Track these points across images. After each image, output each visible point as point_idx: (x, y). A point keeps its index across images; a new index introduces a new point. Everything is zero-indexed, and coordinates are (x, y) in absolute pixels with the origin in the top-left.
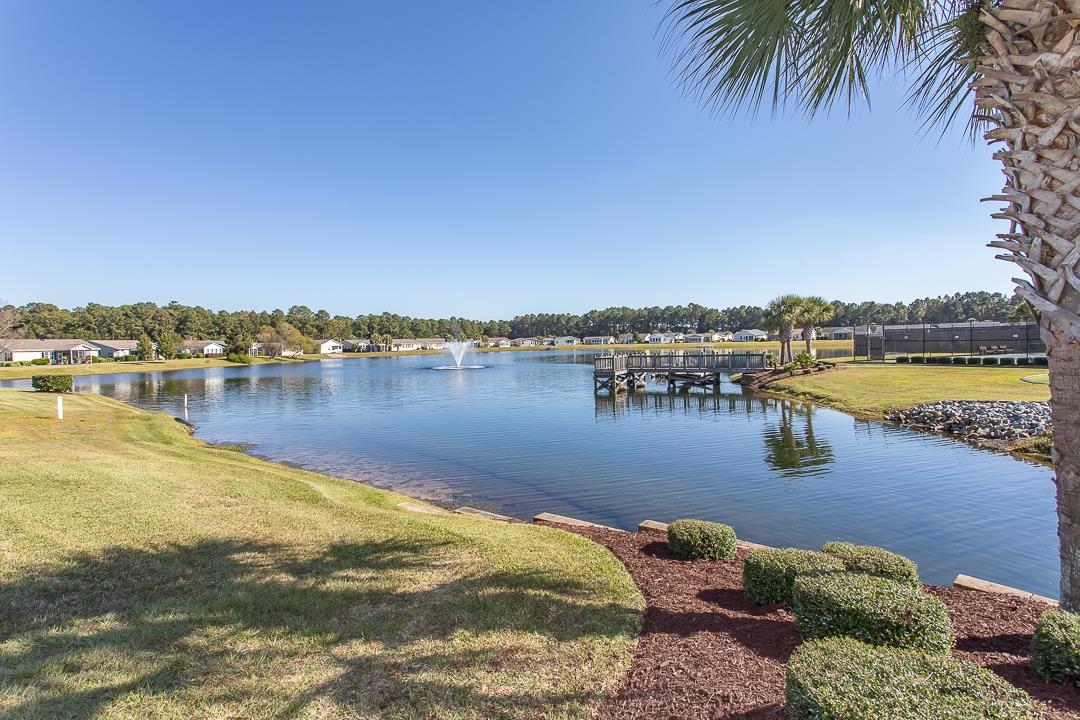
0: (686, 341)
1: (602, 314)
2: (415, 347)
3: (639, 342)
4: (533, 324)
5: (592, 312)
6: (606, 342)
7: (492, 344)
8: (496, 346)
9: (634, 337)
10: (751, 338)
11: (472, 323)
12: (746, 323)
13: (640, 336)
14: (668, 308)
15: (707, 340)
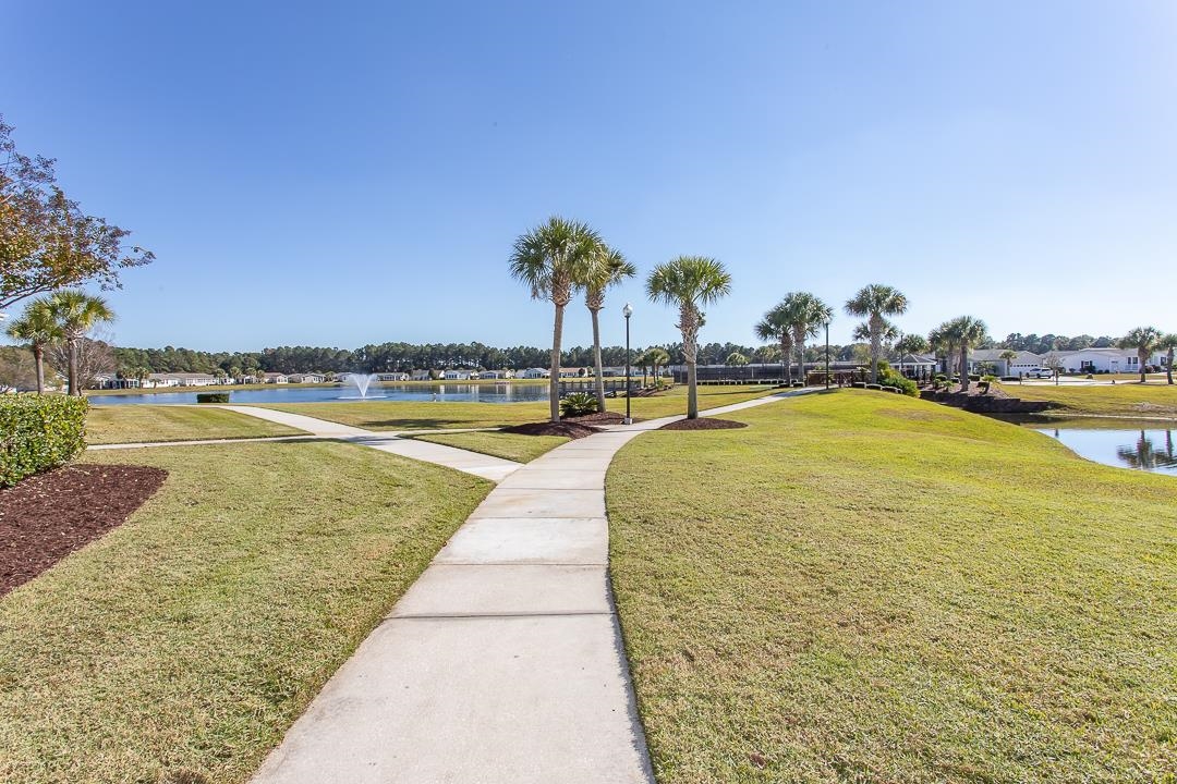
0: (482, 377)
1: (380, 349)
2: (170, 383)
3: (434, 379)
4: (290, 358)
5: (368, 347)
6: (399, 379)
7: (267, 380)
8: (272, 382)
9: (431, 374)
10: (539, 375)
11: (199, 354)
12: (525, 361)
13: (435, 372)
14: (451, 346)
15: (501, 377)
